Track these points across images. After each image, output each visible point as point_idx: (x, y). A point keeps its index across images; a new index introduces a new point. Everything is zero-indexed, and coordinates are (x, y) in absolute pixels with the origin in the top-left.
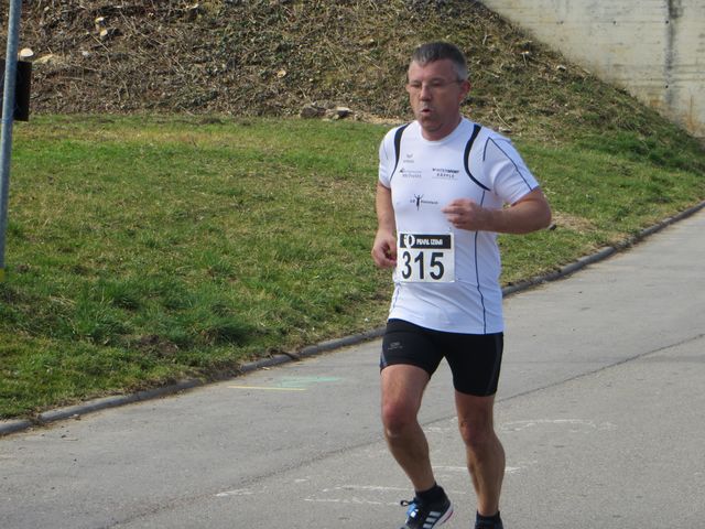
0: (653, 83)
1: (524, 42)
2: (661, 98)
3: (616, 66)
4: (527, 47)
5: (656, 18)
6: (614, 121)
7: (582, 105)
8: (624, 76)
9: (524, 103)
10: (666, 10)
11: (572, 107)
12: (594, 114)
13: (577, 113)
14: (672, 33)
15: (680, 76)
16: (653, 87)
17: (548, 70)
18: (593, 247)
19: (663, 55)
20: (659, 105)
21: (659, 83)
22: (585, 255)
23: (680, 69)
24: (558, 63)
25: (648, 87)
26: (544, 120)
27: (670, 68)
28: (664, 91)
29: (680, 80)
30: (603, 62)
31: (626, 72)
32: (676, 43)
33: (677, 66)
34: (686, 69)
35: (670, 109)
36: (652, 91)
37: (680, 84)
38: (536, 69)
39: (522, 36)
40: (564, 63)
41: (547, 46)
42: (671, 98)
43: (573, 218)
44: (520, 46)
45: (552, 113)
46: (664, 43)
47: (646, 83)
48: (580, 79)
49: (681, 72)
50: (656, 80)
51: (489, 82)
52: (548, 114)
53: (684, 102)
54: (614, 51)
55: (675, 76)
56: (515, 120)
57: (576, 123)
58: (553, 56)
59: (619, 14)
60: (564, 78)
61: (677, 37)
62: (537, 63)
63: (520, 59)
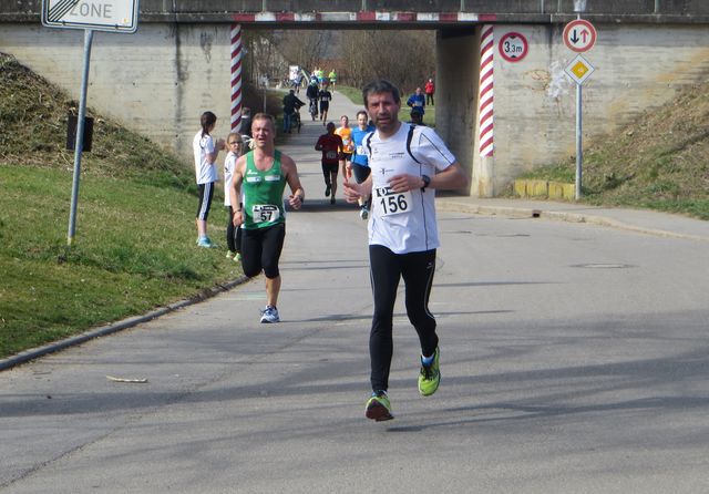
0: (166, 132)
1: (69, 100)
2: (172, 145)
3: (136, 119)
4: (74, 104)
5: (167, 81)
6: (151, 163)
8: (141, 127)
10: (176, 74)
12: (136, 157)
14: (180, 92)
15: (187, 127)
16: (165, 137)
19: (174, 110)
20: (172, 150)
21: (171, 133)
23: (187, 121)
24: (98, 117)
25: (163, 136)
27: (179, 121)
28: (174, 140)
29: (187, 130)
30: (125, 117)
31: (144, 124)
32: (183, 101)
33: (185, 119)
35: (180, 154)
36: (165, 139)
37: (187, 133)
40: (103, 117)
42: (180, 145)
44: (68, 103)
45: (104, 157)
46: (174, 100)
47: (160, 133)
49: (188, 124)
50: (168, 130)
51: (52, 132)
52: (102, 157)
54: (133, 107)
55: (183, 127)
58: (92, 111)
59: (137, 77)
60: (106, 129)
61: (184, 95)
63: (70, 113)
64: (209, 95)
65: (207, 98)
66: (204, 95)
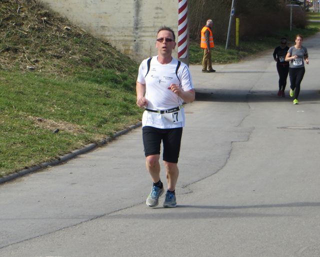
0: (126, 38)
1: (43, 12)
2: (131, 48)
3: (103, 27)
4: (46, 15)
6: (101, 62)
7: (80, 52)
8: (107, 33)
9: (43, 50)
11: (74, 53)
12: (88, 58)
13: (77, 57)
14: (138, 6)
15: (143, 34)
16: (126, 41)
17: (59, 30)
18: (82, 144)
19: (133, 20)
20: (130, 52)
21: (130, 38)
22: (77, 149)
23: (143, 29)
24: (65, 25)
25: (124, 40)
26: (56, 61)
27: (137, 29)
28: (133, 44)
29: (143, 36)
30: (94, 25)
31: (108, 31)
32: (140, 13)
33: (141, 27)
34: (147, 29)
35: (137, 55)
36: (125, 43)
37: (143, 39)
38: (52, 29)
39: (42, 7)
40: (69, 25)
41: (58, 14)
42: (137, 48)
43: (70, 125)
44: (41, 14)
45: (61, 57)
46: (133, 13)
47: (122, 38)
48: (79, 35)
49: (144, 31)
50: (128, 36)
51: (21, 37)
52: (58, 57)
53: (146, 50)
54: (101, 17)
55: (140, 34)
56: (37, 61)
57: (76, 63)
58: (62, 20)
60: (69, 35)
61: (141, 9)
62: (52, 25)
63: (41, 22)
64: (161, 9)
65: (159, 11)
66: (157, 8)
